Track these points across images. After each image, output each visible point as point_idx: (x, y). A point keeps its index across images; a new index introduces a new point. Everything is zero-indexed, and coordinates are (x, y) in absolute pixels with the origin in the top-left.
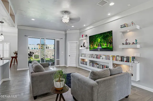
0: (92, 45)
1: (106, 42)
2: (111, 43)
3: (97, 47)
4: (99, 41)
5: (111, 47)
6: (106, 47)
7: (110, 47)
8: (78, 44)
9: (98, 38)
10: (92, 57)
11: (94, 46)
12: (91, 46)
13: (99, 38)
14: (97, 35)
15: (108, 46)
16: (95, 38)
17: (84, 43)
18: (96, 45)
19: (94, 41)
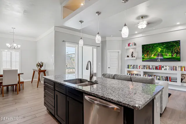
0: (147, 54)
1: (170, 52)
2: (178, 53)
3: (155, 57)
4: (159, 51)
5: (179, 57)
6: (171, 57)
7: (176, 57)
8: (120, 53)
9: (158, 47)
10: (148, 68)
11: (151, 56)
12: (146, 56)
13: (160, 47)
14: (155, 44)
15: (174, 56)
16: (152, 47)
17: (133, 52)
18: (155, 54)
19: (151, 51)
